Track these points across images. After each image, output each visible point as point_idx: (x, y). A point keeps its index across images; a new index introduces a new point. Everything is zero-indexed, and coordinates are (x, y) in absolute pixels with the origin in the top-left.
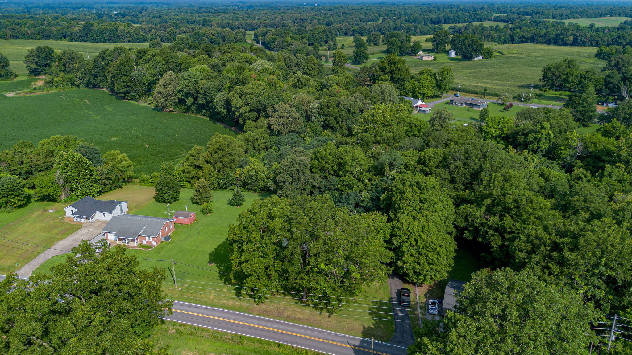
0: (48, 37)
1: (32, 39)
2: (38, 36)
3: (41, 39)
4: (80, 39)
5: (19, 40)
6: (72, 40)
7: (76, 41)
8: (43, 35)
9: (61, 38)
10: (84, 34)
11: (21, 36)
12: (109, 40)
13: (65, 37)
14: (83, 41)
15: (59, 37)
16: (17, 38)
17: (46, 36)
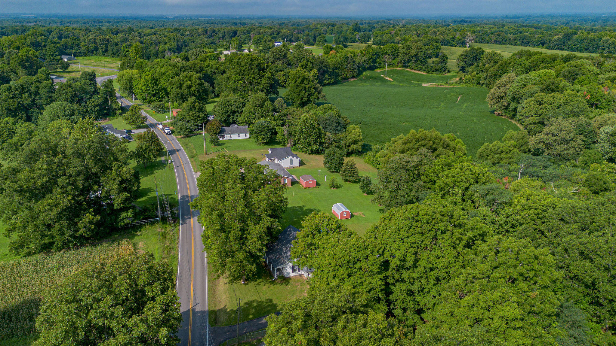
0: (527, 44)
1: (512, 44)
2: (518, 43)
3: (519, 45)
4: (556, 47)
5: (500, 45)
6: (548, 48)
7: (552, 49)
8: (523, 42)
9: (539, 45)
10: (562, 43)
11: (503, 42)
12: (587, 49)
13: (543, 44)
14: (559, 49)
15: (537, 44)
16: (500, 43)
17: (526, 43)
